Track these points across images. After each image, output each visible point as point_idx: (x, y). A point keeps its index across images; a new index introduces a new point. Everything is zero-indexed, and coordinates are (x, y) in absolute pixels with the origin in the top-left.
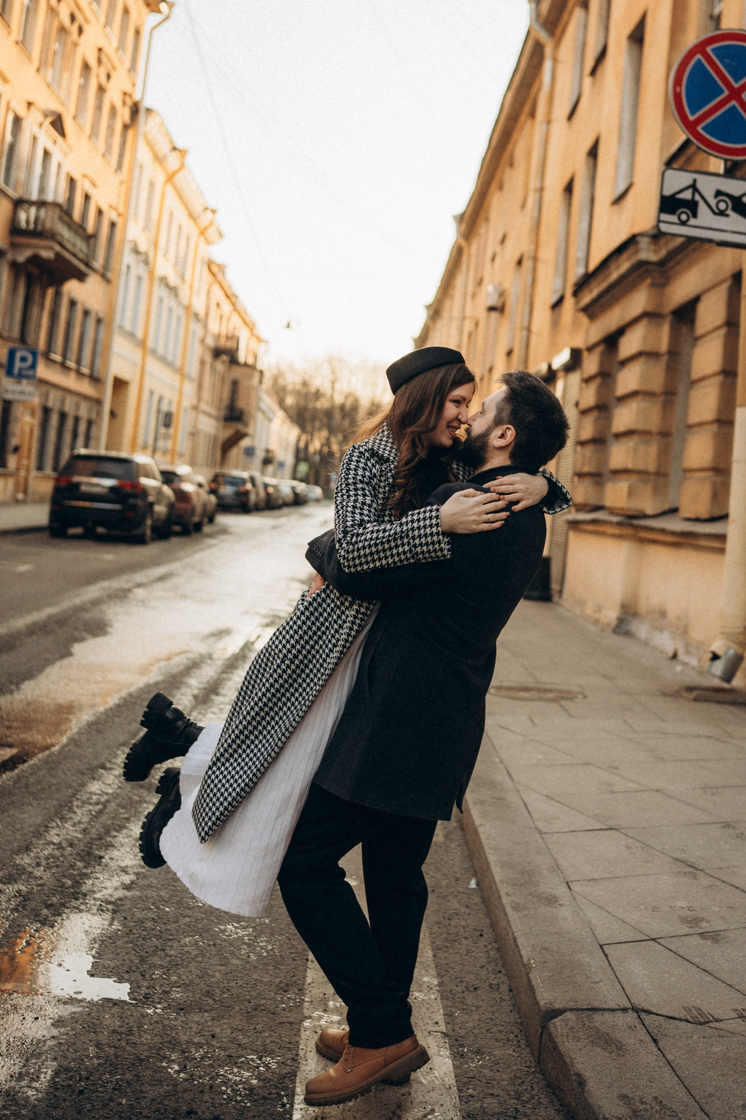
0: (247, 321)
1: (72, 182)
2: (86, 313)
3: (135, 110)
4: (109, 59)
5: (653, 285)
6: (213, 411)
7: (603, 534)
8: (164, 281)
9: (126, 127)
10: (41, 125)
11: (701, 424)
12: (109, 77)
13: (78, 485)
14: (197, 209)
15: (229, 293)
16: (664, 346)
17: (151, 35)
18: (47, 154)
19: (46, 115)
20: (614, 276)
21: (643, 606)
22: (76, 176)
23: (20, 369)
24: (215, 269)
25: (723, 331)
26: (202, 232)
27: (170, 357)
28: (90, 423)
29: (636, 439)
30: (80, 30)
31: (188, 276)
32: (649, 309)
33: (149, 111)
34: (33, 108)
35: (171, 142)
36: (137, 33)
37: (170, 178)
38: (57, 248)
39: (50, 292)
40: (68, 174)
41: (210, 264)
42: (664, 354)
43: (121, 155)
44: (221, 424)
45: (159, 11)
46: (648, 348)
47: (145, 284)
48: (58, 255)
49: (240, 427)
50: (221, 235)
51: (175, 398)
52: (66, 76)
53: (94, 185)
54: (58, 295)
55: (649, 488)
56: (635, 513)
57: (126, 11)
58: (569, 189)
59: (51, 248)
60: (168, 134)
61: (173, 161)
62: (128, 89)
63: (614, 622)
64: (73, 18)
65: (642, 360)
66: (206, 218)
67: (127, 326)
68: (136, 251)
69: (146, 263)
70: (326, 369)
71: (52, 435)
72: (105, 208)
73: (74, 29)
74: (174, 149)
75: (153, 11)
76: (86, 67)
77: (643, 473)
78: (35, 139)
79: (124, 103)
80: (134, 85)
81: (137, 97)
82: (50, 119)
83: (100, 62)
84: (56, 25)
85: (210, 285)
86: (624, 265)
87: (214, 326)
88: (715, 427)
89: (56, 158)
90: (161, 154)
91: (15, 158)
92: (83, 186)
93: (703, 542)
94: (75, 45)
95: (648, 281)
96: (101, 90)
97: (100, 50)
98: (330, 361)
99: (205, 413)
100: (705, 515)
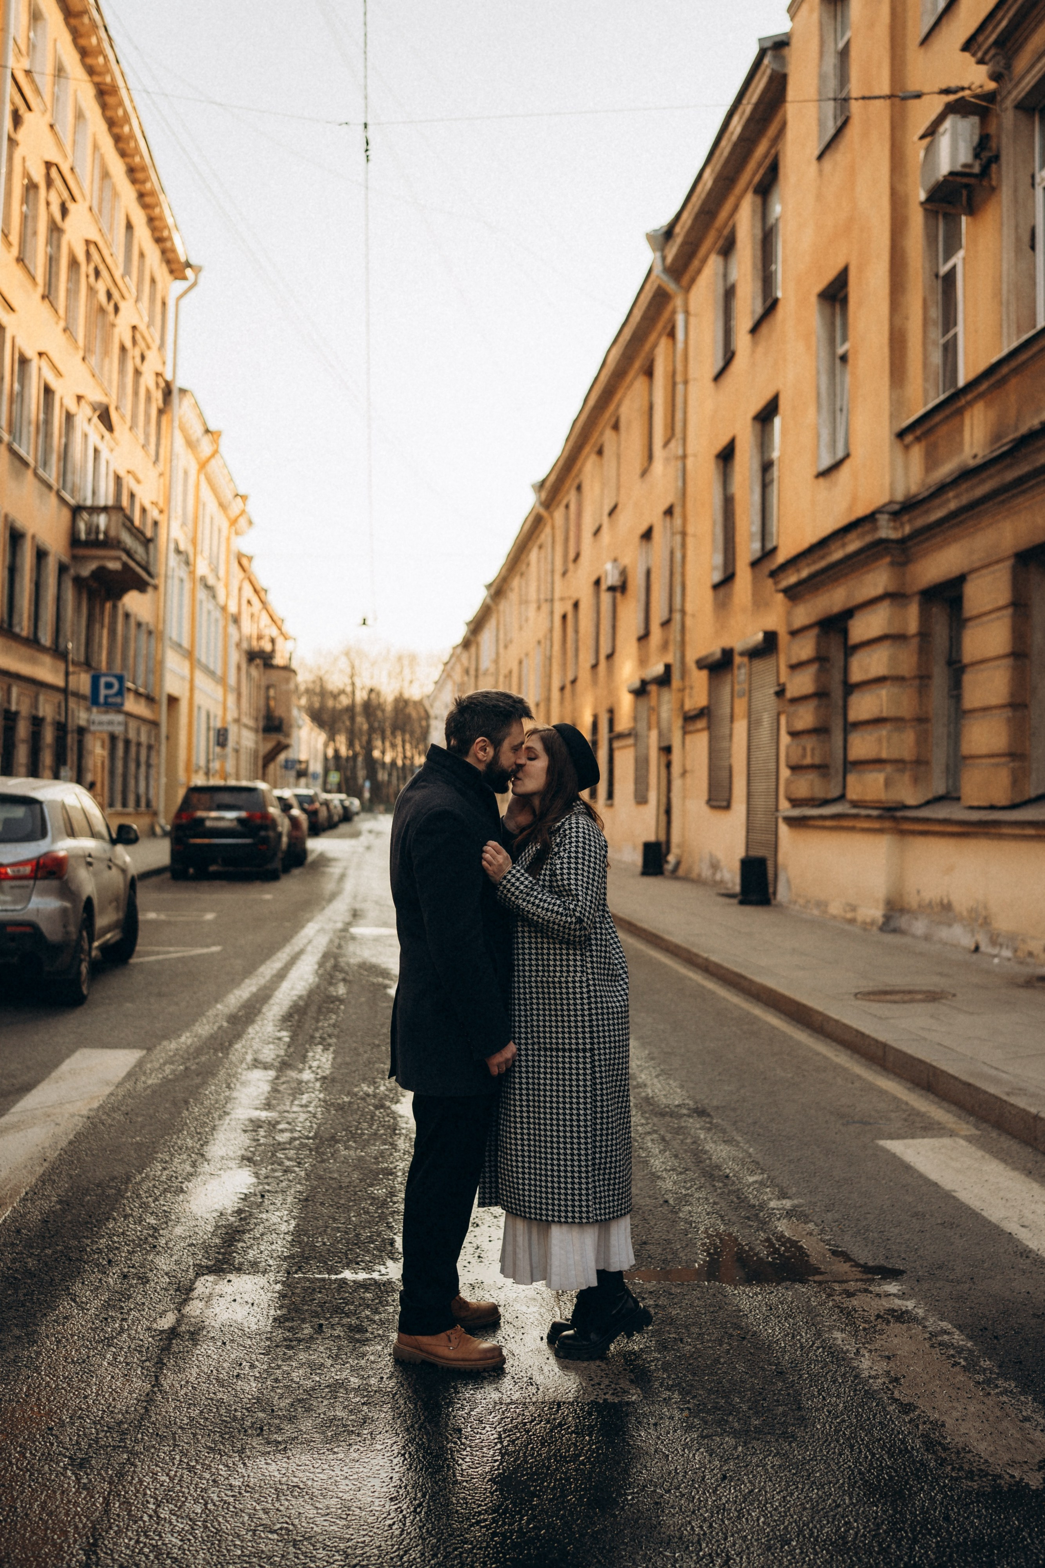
0: (275, 618)
1: (118, 479)
2: (139, 625)
3: (168, 392)
4: (144, 338)
5: (892, 564)
6: (251, 723)
7: (852, 829)
8: (203, 579)
9: (161, 412)
10: (90, 420)
11: (985, 709)
12: (143, 358)
13: (202, 821)
14: (228, 495)
15: (258, 588)
16: (913, 627)
17: (177, 305)
18: (96, 451)
19: (95, 410)
20: (837, 555)
21: (913, 901)
22: (122, 473)
23: (106, 697)
24: (245, 562)
25: (1009, 611)
26: (233, 522)
27: (212, 667)
28: (150, 747)
29: (889, 726)
30: (117, 309)
31: (222, 573)
32: (891, 589)
33: (183, 391)
34: (83, 402)
35: (205, 424)
36: (164, 304)
37: (203, 466)
38: (125, 557)
39: (108, 605)
40: (115, 473)
41: (240, 557)
42: (914, 636)
43: (158, 445)
44: (261, 735)
45: (185, 278)
46: (893, 631)
47: (187, 586)
48: (125, 565)
49: (281, 738)
50: (250, 523)
51: (220, 713)
52: (107, 361)
53: (138, 481)
54: (115, 607)
55: (907, 777)
56: (894, 805)
57: (153, 281)
58: (726, 456)
59: (118, 558)
60: (201, 415)
61: (206, 447)
62: (159, 369)
63: (881, 920)
64: (109, 295)
65: (887, 644)
66: (236, 507)
67: (175, 637)
68: (178, 552)
69: (187, 563)
70: (343, 663)
71: (119, 765)
72: (148, 506)
73: (110, 308)
74: (207, 431)
75: (176, 278)
76: (123, 349)
77: (899, 763)
78: (86, 436)
79: (157, 384)
80: (164, 363)
81: (169, 377)
82: (98, 413)
83: (134, 342)
84: (95, 307)
85: (242, 581)
86: (853, 544)
87: (248, 627)
88: (1008, 713)
89: (104, 454)
90: (194, 438)
91: (69, 459)
92: (129, 482)
93: (1005, 830)
94: (113, 325)
95: (888, 560)
96: (137, 373)
97: (134, 328)
98: (347, 654)
99: (246, 726)
100: (1004, 802)
